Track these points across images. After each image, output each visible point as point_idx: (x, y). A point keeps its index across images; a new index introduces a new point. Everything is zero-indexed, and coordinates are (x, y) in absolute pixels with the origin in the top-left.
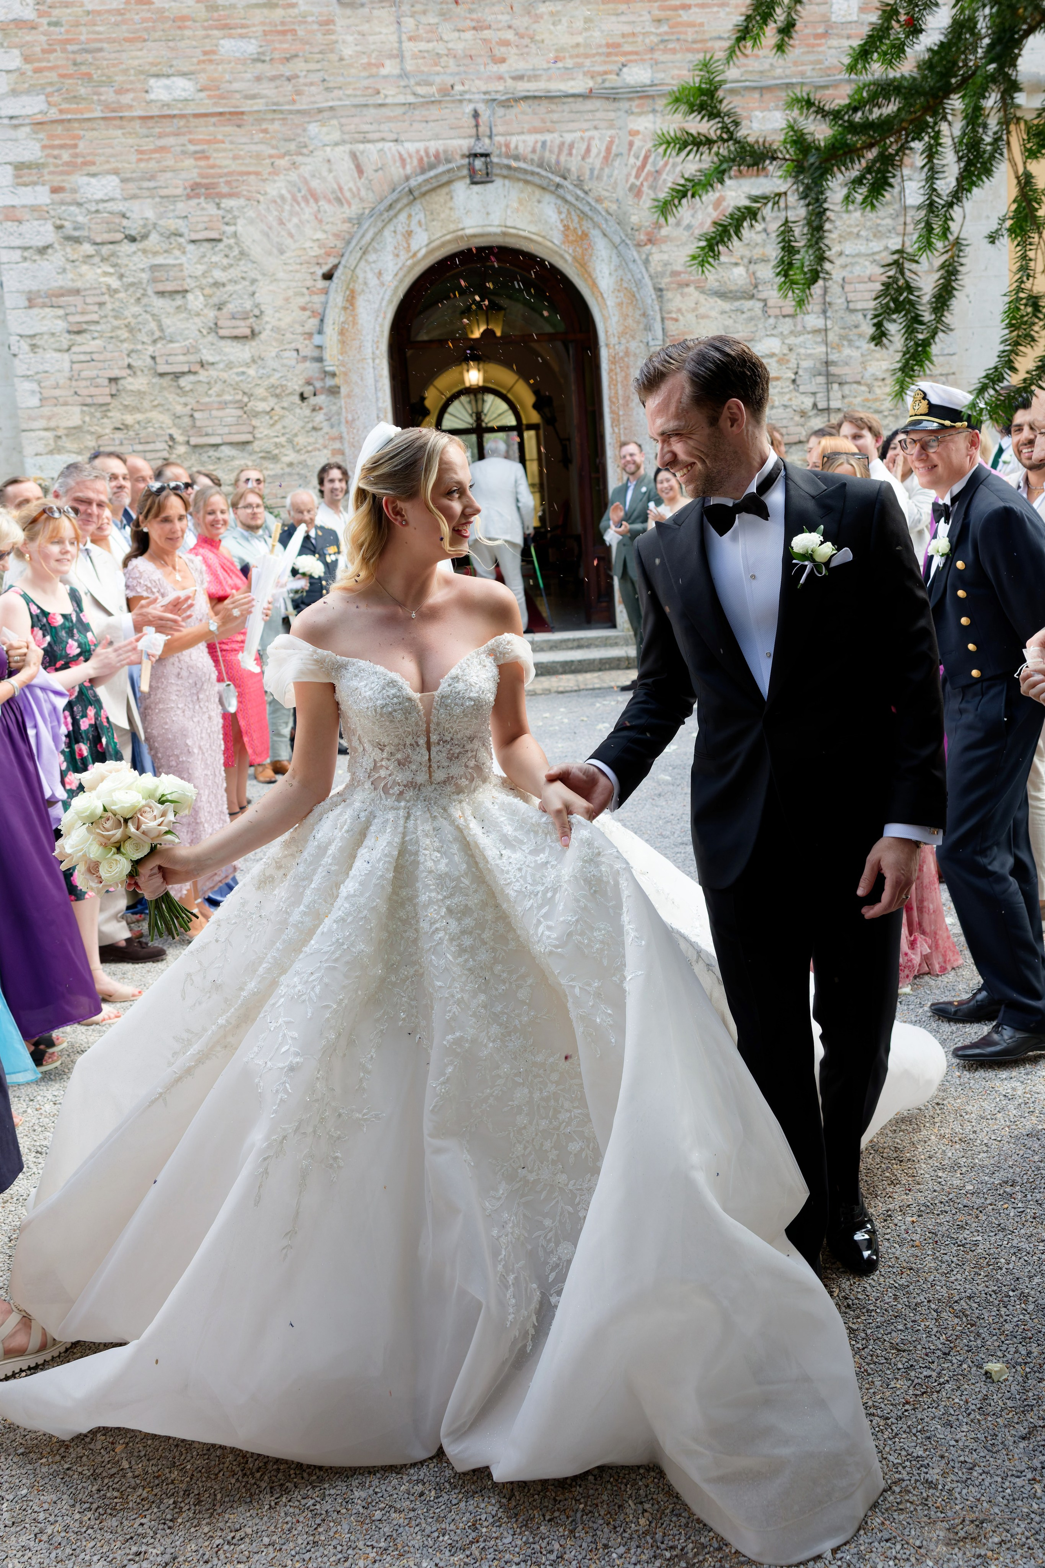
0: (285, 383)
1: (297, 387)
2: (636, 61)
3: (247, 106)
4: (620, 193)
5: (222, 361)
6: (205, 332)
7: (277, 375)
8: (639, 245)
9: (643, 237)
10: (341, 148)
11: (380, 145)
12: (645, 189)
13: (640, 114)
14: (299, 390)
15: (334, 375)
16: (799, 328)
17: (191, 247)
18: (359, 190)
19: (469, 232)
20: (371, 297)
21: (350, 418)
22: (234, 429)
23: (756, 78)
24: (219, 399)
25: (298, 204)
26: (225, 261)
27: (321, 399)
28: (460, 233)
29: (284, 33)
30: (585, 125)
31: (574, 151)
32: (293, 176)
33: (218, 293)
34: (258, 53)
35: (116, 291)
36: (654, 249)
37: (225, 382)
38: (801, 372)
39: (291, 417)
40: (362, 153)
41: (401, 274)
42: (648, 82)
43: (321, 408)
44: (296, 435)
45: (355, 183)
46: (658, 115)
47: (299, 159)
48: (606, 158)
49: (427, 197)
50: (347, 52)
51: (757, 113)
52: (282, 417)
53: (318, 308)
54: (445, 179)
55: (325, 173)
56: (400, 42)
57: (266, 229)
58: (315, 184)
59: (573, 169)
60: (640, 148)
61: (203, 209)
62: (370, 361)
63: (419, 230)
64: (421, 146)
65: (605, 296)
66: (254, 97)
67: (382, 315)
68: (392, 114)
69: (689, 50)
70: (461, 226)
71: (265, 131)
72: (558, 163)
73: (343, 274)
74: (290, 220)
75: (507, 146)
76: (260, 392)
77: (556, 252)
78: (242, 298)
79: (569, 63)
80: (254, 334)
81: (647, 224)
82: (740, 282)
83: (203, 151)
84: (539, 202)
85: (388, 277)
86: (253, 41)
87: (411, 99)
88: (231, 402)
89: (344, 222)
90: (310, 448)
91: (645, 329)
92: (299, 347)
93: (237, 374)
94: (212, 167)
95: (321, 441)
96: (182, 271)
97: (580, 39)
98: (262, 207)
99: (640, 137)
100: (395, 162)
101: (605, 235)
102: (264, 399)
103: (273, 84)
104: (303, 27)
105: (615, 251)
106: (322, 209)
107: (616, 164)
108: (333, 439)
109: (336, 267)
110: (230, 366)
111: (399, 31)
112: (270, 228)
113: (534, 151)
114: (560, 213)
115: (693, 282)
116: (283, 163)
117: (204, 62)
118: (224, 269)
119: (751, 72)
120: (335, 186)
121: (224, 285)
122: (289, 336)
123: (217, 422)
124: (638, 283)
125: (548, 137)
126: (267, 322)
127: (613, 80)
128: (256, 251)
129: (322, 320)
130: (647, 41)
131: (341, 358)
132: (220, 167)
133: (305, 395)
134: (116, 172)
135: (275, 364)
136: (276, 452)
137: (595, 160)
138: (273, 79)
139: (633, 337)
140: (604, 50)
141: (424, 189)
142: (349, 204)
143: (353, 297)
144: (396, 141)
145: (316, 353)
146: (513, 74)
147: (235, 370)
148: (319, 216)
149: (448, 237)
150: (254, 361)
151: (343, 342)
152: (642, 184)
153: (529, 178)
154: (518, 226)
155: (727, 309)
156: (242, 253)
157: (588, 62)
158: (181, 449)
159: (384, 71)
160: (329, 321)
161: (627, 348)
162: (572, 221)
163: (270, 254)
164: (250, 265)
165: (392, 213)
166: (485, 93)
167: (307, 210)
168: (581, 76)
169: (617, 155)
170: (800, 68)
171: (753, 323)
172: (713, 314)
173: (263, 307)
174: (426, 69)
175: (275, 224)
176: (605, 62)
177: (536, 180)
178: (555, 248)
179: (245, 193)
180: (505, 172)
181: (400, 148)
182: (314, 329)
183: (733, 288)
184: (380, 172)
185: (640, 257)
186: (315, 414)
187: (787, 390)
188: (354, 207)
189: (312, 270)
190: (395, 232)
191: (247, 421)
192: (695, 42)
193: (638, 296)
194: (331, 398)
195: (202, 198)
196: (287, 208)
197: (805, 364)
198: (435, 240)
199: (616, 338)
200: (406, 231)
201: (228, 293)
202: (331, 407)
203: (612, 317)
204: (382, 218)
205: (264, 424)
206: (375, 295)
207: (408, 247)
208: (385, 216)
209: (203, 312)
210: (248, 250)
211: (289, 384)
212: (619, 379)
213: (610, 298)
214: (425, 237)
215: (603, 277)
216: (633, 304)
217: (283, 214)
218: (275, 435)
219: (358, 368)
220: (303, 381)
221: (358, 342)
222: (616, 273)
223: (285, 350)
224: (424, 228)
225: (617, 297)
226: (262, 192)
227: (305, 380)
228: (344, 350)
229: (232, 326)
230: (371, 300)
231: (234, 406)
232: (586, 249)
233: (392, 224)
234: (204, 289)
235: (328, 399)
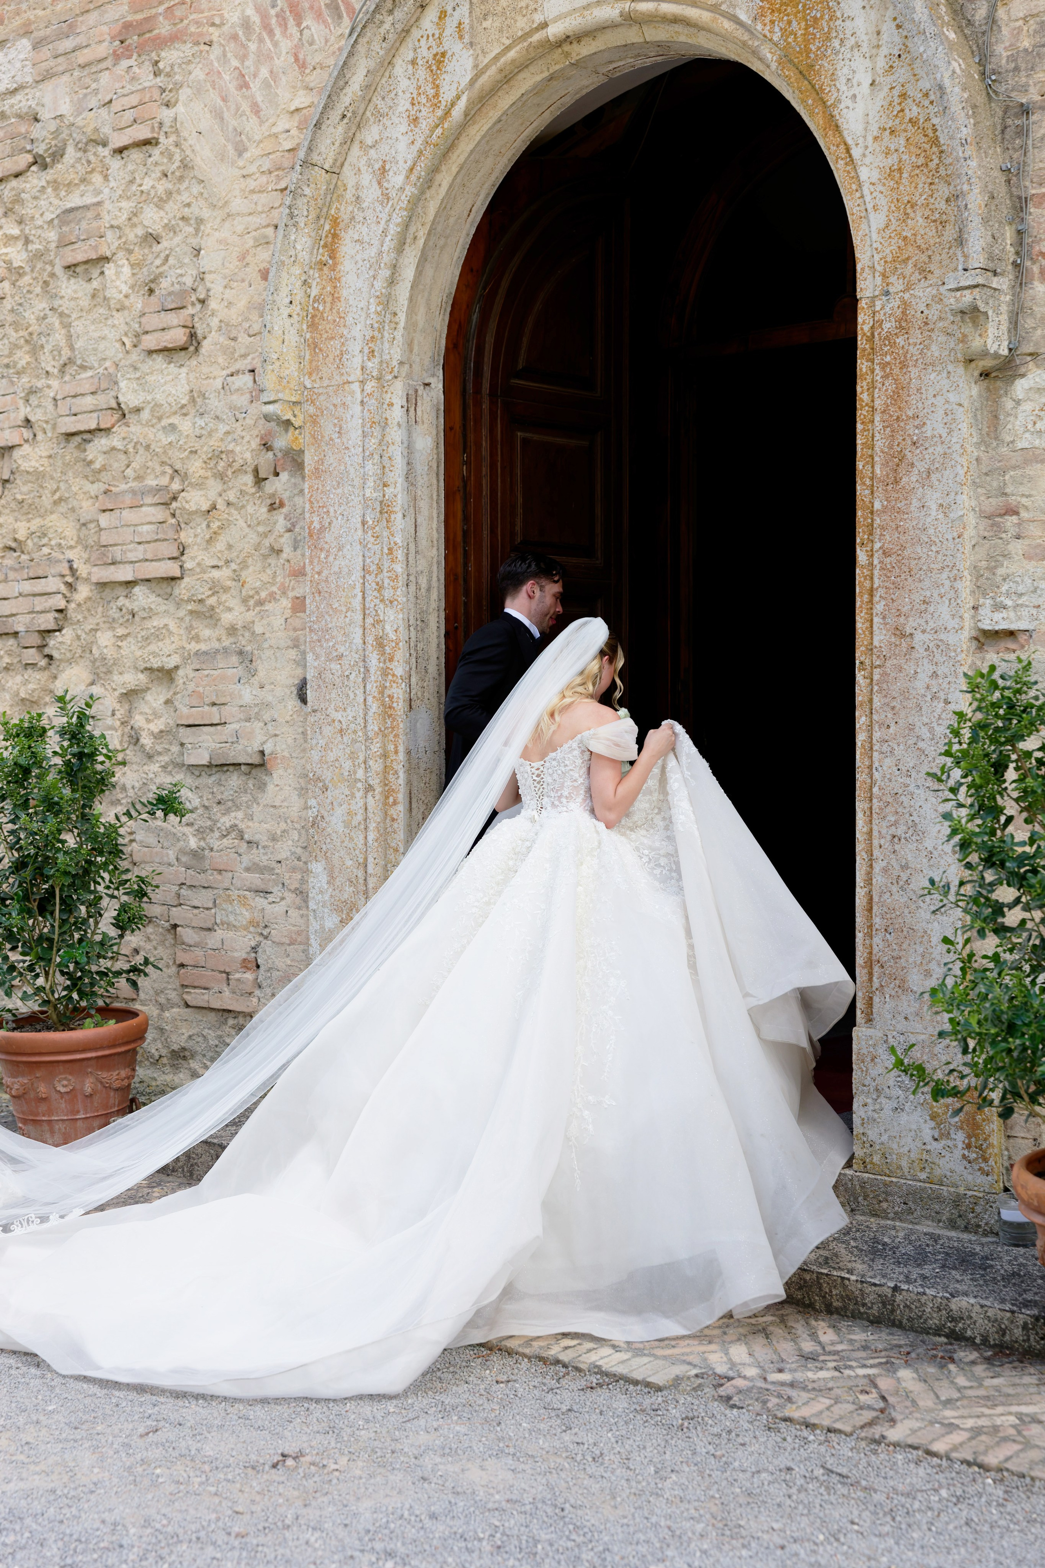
0: (231, 447)
1: (248, 456)
5: (147, 403)
6: (128, 345)
7: (221, 430)
14: (251, 461)
17: (115, 164)
19: (554, 31)
20: (364, 230)
22: (150, 551)
24: (138, 485)
25: (271, 33)
26: (162, 187)
27: (283, 482)
28: (536, 37)
33: (150, 258)
35: (19, 272)
37: (148, 448)
39: (240, 522)
43: (281, 504)
44: (245, 564)
52: (224, 525)
57: (220, 103)
61: (134, 79)
62: (356, 387)
63: (458, 47)
70: (538, 18)
73: (307, 182)
74: (255, 76)
76: (195, 467)
78: (181, 265)
80: (194, 342)
85: (396, 179)
88: (151, 491)
90: (262, 595)
93: (165, 429)
95: (279, 578)
96: (98, 217)
98: (214, 55)
102: (200, 485)
108: (295, 575)
110: (157, 413)
112: (224, 100)
118: (161, 203)
121: (158, 238)
122: (244, 339)
126: (213, 313)
128: (202, 157)
131: (308, 384)
133: (261, 475)
134: (26, 32)
136: (212, 601)
143: (335, 236)
147: (164, 422)
148: (301, 56)
149: (512, 54)
150: (191, 401)
151: (314, 346)
156: (185, 165)
158: (84, 591)
163: (223, 158)
164: (194, 189)
165: (400, 14)
173: (210, 280)
175: (233, 87)
179: (193, 29)
186: (273, 515)
190: (414, 62)
191: (174, 534)
195: (135, 56)
196: (253, 46)
198: (487, 67)
199: (879, 280)
200: (435, 55)
201: (163, 255)
202: (296, 499)
203: (872, 215)
204: (382, 31)
205: (199, 540)
206: (374, 227)
207: (437, 95)
208: (387, 26)
209: (127, 303)
210: (192, 156)
211: (238, 449)
212: (877, 402)
213: (867, 160)
214: (469, 63)
215: (854, 96)
216: (933, 165)
217: (247, 63)
218: (215, 563)
219: (335, 405)
220: (258, 440)
221: (337, 343)
222: (889, 79)
223: (238, 372)
224: (467, 39)
225: (887, 154)
226: (217, 21)
227: (262, 438)
228: (314, 364)
229: (161, 326)
230: (366, 239)
231: (156, 500)
232: (815, 19)
233: (410, 42)
234: (130, 252)
235: (293, 480)
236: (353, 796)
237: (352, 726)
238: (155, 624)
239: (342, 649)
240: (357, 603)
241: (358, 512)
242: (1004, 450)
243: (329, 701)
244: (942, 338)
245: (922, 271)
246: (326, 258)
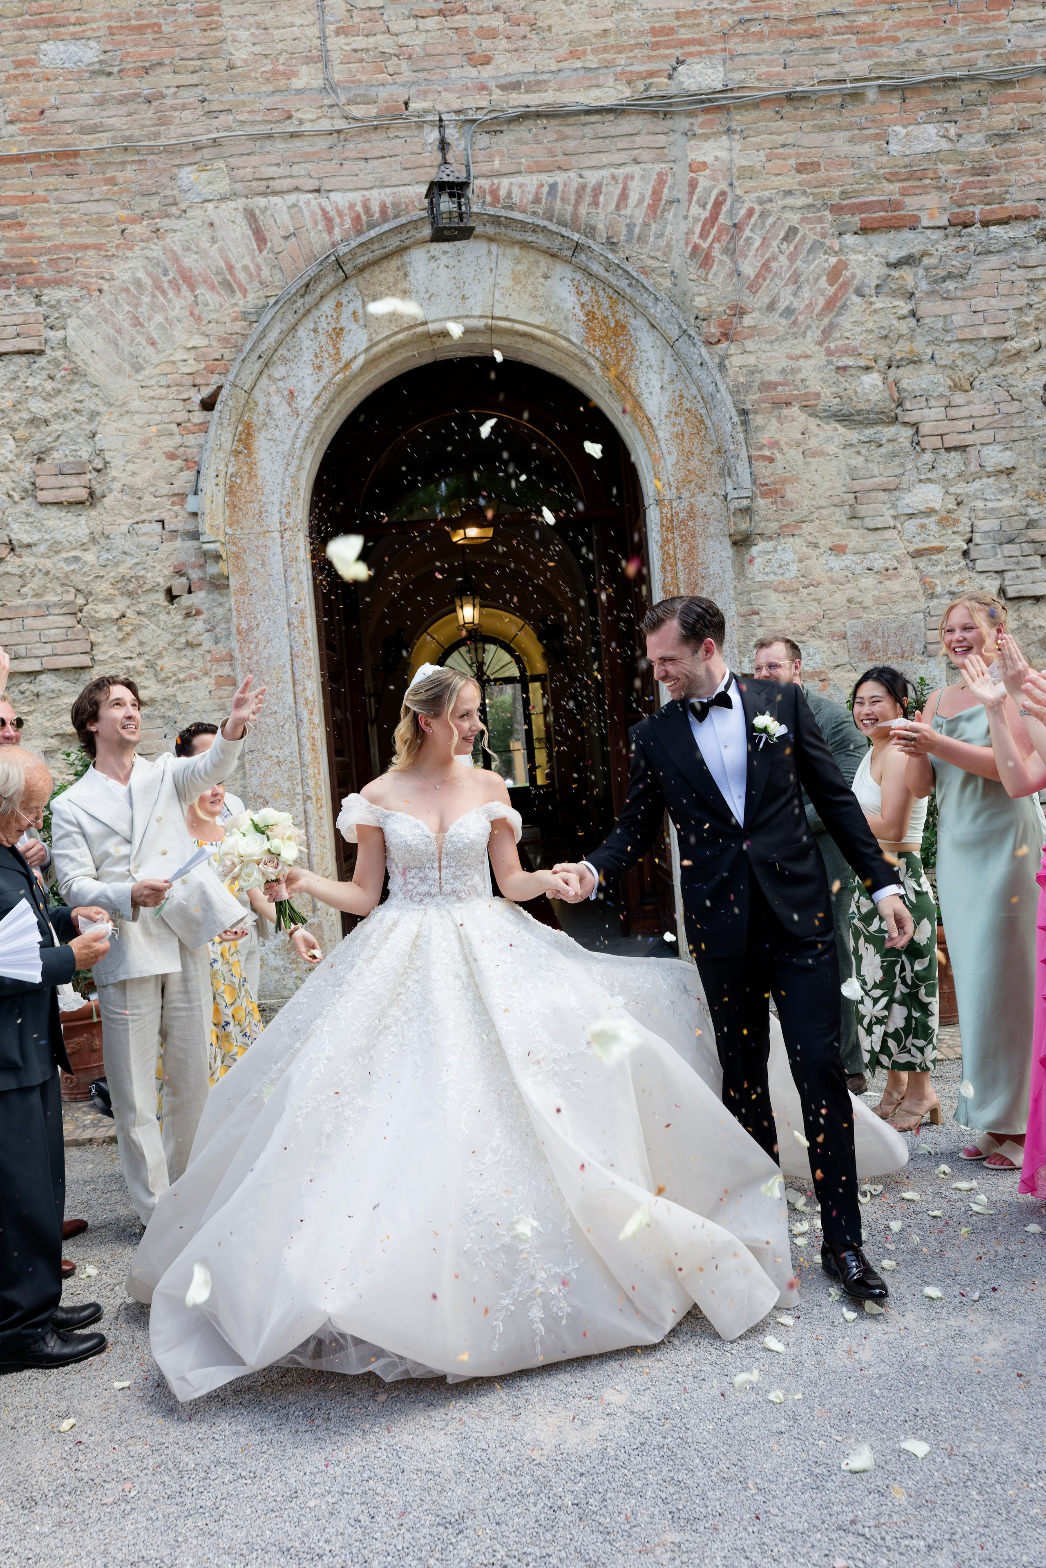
0: (142, 573)
1: (161, 580)
2: (700, 54)
3: (84, 143)
4: (676, 262)
5: (43, 540)
6: (17, 497)
7: (130, 561)
8: (708, 343)
9: (714, 330)
10: (231, 204)
11: (292, 198)
12: (716, 253)
13: (706, 137)
14: (164, 584)
15: (218, 557)
16: (973, 467)
18: (259, 267)
19: (433, 328)
20: (277, 433)
21: (244, 625)
22: (60, 648)
23: (895, 74)
24: (37, 601)
25: (164, 292)
26: (49, 385)
27: (199, 598)
28: (420, 329)
29: (141, 29)
30: (618, 158)
31: (601, 199)
32: (156, 251)
33: (38, 435)
34: (101, 62)
36: (733, 349)
37: (47, 573)
38: (977, 539)
39: (152, 626)
40: (264, 210)
41: (325, 397)
42: (720, 87)
43: (198, 613)
44: (160, 655)
45: (253, 258)
46: (737, 137)
47: (165, 223)
48: (653, 207)
49: (367, 275)
50: (240, 55)
51: (898, 128)
52: (136, 629)
53: (193, 452)
54: (394, 243)
55: (205, 244)
56: (323, 37)
57: (112, 332)
58: (189, 261)
59: (600, 226)
60: (708, 191)
61: (13, 304)
62: (277, 535)
63: (354, 326)
64: (357, 197)
65: (655, 423)
66: (94, 130)
67: (296, 462)
68: (310, 149)
69: (783, 34)
71: (112, 181)
72: (575, 215)
73: (231, 396)
74: (149, 319)
75: (494, 193)
76: (103, 588)
77: (574, 356)
78: (75, 443)
79: (592, 61)
80: (92, 499)
81: (722, 309)
82: (874, 398)
83: (14, 215)
84: (546, 277)
85: (304, 402)
86: (92, 43)
87: (341, 124)
88: (55, 604)
89: (235, 319)
90: (182, 676)
91: (722, 475)
92: (165, 516)
93: (66, 560)
94: (28, 239)
95: (199, 664)
97: (609, 24)
98: (106, 299)
99: (707, 172)
100: (316, 223)
101: (653, 326)
102: (108, 600)
103: (123, 110)
104: (170, 19)
105: (670, 352)
106: (200, 299)
107: (670, 216)
108: (219, 661)
109: (220, 388)
110: (55, 548)
111: (322, 20)
112: (119, 332)
113: (537, 200)
114: (580, 293)
115: (797, 398)
116: (139, 230)
117: (16, 77)
118: (48, 397)
119: (886, 65)
120: (223, 265)
121: (46, 422)
122: (148, 499)
123: (34, 636)
124: (709, 401)
125: (559, 178)
126: (114, 479)
127: (662, 85)
128: (97, 368)
129: (198, 472)
130: (717, 22)
131: (229, 531)
132: (40, 239)
133: (174, 593)
135: (128, 546)
137: (634, 210)
138: (123, 101)
139: (702, 489)
140: (648, 39)
141: (361, 260)
142: (244, 292)
143: (249, 435)
144: (318, 191)
145: (190, 527)
146: (503, 81)
147: (64, 555)
148: (196, 312)
149: (400, 337)
150: (94, 540)
151: (233, 507)
152: (711, 246)
153: (530, 237)
154: (513, 317)
155: (855, 441)
156: (76, 373)
157: (622, 59)
159: (297, 83)
160: (209, 472)
161: (692, 505)
162: (600, 305)
163: (119, 372)
164: (88, 390)
165: (310, 299)
166: (458, 112)
167: (178, 303)
168: (611, 81)
169: (671, 202)
170: (965, 56)
171: (897, 461)
172: (831, 448)
173: (108, 456)
174: (364, 78)
175: (126, 325)
176: (650, 57)
177: (541, 240)
178: (572, 348)
179: (79, 278)
180: (491, 230)
181: (325, 203)
182: (189, 489)
183: (862, 406)
184: (293, 239)
185: (712, 359)
186: (190, 621)
187: (956, 568)
188: (251, 296)
189: (185, 396)
190: (315, 331)
191: (83, 635)
192: (792, 21)
193: (708, 422)
194: (216, 596)
195: (13, 288)
196: (146, 299)
197: (983, 525)
198: (378, 343)
199: (674, 490)
200: (334, 329)
201: (54, 435)
202: (215, 609)
203: (667, 457)
204: (295, 307)
205: (108, 639)
206: (285, 431)
207: (338, 354)
208: (299, 304)
209: (12, 466)
210: (85, 367)
211: (149, 575)
212: (679, 556)
213: (663, 427)
214: (365, 338)
215: (651, 393)
216: (702, 434)
217: (140, 310)
218: (129, 655)
219: (257, 547)
220: (172, 569)
221: (257, 505)
222: (672, 387)
223: (143, 522)
224: (361, 322)
225: (674, 425)
226: (107, 276)
227: (175, 567)
228: (234, 518)
229: (59, 485)
230: (279, 438)
231: (63, 611)
232: (623, 349)
233: (311, 318)
234: (14, 429)
235: (211, 596)
236: (293, 805)
237: (290, 759)
238: (66, 701)
239: (275, 708)
240: (288, 677)
241: (285, 617)
242: (749, 582)
243: (266, 743)
244: (715, 523)
245: (700, 488)
246: (241, 448)
